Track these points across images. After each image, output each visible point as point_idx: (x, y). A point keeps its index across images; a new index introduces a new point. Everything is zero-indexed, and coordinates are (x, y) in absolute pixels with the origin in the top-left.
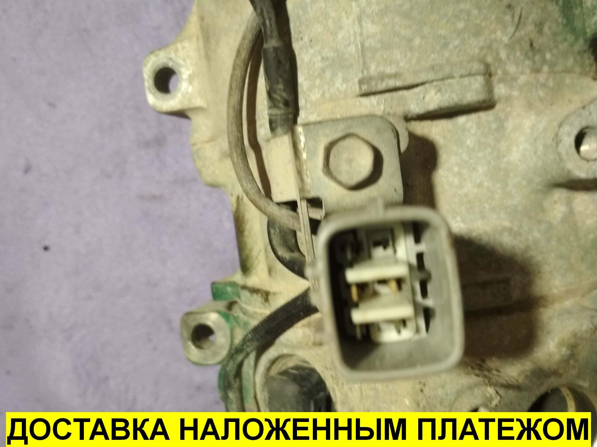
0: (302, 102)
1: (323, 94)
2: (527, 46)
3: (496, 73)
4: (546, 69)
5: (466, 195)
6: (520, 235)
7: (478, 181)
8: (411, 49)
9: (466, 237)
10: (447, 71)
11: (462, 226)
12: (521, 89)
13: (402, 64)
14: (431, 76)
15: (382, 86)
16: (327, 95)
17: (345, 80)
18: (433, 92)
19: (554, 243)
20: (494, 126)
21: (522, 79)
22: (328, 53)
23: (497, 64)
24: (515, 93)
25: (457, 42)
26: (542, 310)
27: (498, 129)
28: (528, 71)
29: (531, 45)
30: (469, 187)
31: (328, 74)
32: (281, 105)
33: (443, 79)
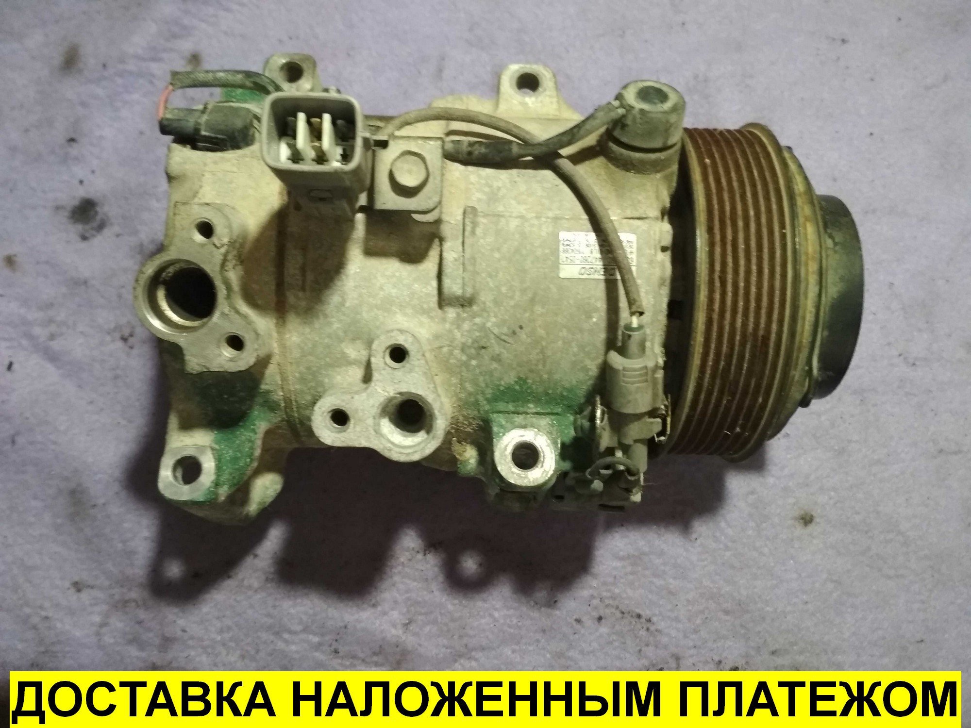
0: (470, 168)
1: (473, 184)
2: (482, 343)
3: (464, 312)
4: (464, 358)
5: (376, 278)
6: (337, 312)
7: (385, 288)
8: (492, 250)
9: (342, 271)
10: (470, 268)
11: (352, 272)
12: (450, 331)
13: (482, 241)
14: (467, 255)
15: (467, 221)
16: (471, 186)
17: (479, 200)
18: (455, 255)
19: (327, 340)
20: (425, 306)
21: (458, 334)
22: (503, 191)
23: (470, 313)
24: (447, 326)
25: (491, 285)
26: (275, 321)
27: (422, 308)
28: (463, 340)
29: (484, 348)
30: (381, 280)
31: (487, 189)
32: (470, 149)
33: (463, 264)
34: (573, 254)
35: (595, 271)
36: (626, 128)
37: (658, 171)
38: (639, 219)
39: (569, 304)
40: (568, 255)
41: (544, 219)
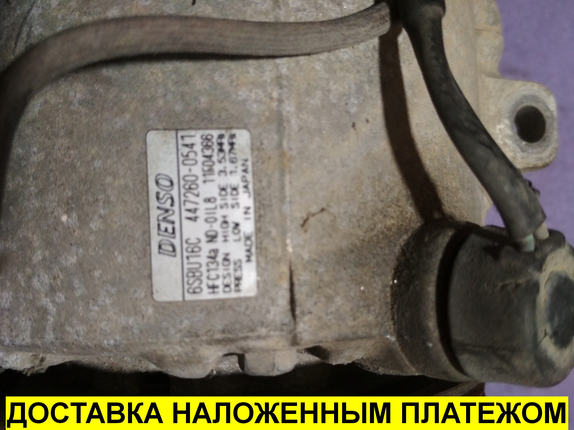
34: (200, 159)
35: (167, 211)
36: (489, 258)
37: (400, 337)
38: (292, 302)
39: (93, 159)
40: (198, 148)
41: (275, 95)
